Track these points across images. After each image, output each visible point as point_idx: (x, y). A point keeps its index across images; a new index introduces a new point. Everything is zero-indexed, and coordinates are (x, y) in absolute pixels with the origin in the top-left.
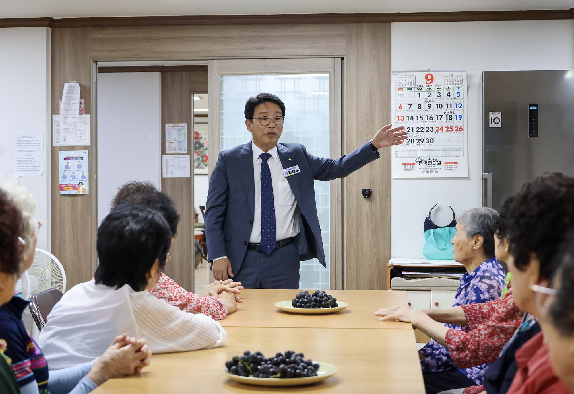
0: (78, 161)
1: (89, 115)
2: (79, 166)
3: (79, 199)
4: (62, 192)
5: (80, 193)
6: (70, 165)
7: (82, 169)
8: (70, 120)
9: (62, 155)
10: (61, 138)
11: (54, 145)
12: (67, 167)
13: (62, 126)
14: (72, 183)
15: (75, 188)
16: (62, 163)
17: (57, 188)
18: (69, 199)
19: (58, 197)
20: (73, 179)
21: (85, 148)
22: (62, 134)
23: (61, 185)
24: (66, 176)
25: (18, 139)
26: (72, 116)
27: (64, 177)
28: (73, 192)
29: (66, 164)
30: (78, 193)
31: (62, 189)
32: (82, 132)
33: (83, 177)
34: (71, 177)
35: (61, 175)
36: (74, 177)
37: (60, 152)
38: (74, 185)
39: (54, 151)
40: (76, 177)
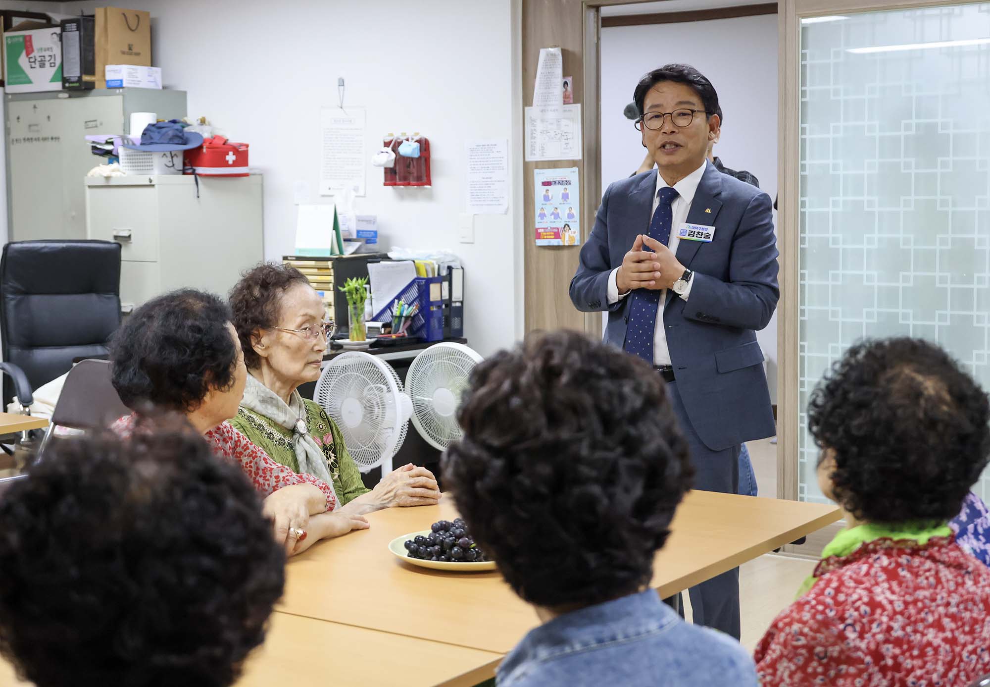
0: (562, 187)
1: (579, 105)
2: (565, 197)
3: (565, 253)
4: (540, 242)
5: (566, 244)
6: (550, 194)
7: (569, 201)
8: (551, 116)
9: (540, 176)
10: (538, 147)
11: (527, 160)
12: (546, 198)
13: (539, 127)
14: (554, 225)
15: (557, 235)
16: (539, 191)
17: (533, 236)
18: (551, 253)
19: (535, 250)
20: (555, 218)
21: (573, 163)
22: (539, 139)
23: (537, 229)
24: (544, 214)
25: (472, 150)
26: (553, 108)
27: (542, 216)
28: (555, 242)
29: (544, 193)
30: (561, 244)
31: (539, 236)
32: (570, 136)
33: (571, 216)
34: (551, 215)
35: (538, 212)
36: (557, 216)
37: (536, 171)
38: (556, 230)
39: (528, 169)
40: (560, 215)
